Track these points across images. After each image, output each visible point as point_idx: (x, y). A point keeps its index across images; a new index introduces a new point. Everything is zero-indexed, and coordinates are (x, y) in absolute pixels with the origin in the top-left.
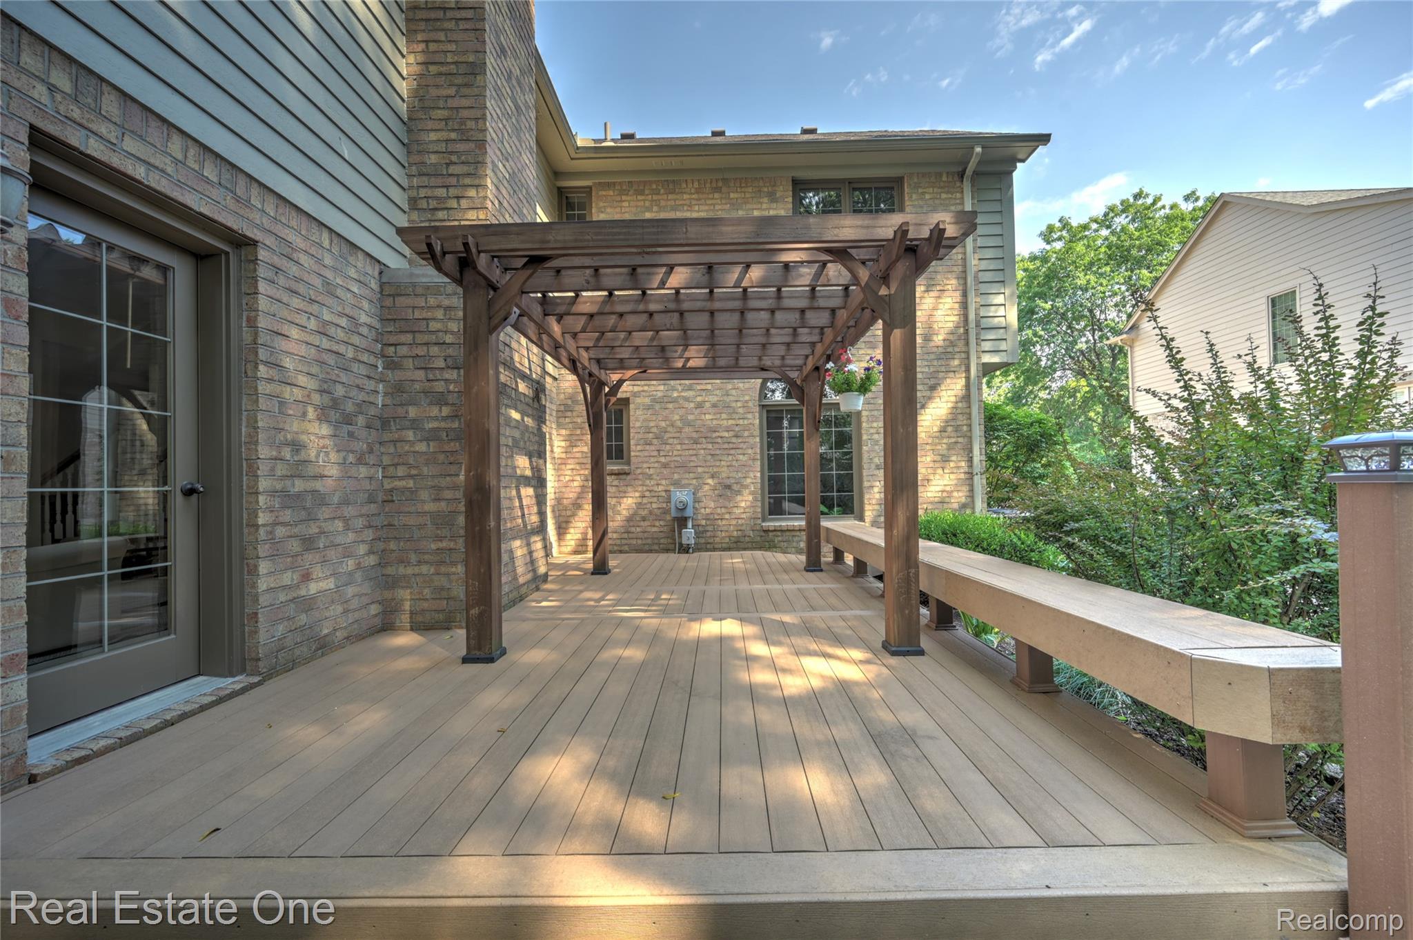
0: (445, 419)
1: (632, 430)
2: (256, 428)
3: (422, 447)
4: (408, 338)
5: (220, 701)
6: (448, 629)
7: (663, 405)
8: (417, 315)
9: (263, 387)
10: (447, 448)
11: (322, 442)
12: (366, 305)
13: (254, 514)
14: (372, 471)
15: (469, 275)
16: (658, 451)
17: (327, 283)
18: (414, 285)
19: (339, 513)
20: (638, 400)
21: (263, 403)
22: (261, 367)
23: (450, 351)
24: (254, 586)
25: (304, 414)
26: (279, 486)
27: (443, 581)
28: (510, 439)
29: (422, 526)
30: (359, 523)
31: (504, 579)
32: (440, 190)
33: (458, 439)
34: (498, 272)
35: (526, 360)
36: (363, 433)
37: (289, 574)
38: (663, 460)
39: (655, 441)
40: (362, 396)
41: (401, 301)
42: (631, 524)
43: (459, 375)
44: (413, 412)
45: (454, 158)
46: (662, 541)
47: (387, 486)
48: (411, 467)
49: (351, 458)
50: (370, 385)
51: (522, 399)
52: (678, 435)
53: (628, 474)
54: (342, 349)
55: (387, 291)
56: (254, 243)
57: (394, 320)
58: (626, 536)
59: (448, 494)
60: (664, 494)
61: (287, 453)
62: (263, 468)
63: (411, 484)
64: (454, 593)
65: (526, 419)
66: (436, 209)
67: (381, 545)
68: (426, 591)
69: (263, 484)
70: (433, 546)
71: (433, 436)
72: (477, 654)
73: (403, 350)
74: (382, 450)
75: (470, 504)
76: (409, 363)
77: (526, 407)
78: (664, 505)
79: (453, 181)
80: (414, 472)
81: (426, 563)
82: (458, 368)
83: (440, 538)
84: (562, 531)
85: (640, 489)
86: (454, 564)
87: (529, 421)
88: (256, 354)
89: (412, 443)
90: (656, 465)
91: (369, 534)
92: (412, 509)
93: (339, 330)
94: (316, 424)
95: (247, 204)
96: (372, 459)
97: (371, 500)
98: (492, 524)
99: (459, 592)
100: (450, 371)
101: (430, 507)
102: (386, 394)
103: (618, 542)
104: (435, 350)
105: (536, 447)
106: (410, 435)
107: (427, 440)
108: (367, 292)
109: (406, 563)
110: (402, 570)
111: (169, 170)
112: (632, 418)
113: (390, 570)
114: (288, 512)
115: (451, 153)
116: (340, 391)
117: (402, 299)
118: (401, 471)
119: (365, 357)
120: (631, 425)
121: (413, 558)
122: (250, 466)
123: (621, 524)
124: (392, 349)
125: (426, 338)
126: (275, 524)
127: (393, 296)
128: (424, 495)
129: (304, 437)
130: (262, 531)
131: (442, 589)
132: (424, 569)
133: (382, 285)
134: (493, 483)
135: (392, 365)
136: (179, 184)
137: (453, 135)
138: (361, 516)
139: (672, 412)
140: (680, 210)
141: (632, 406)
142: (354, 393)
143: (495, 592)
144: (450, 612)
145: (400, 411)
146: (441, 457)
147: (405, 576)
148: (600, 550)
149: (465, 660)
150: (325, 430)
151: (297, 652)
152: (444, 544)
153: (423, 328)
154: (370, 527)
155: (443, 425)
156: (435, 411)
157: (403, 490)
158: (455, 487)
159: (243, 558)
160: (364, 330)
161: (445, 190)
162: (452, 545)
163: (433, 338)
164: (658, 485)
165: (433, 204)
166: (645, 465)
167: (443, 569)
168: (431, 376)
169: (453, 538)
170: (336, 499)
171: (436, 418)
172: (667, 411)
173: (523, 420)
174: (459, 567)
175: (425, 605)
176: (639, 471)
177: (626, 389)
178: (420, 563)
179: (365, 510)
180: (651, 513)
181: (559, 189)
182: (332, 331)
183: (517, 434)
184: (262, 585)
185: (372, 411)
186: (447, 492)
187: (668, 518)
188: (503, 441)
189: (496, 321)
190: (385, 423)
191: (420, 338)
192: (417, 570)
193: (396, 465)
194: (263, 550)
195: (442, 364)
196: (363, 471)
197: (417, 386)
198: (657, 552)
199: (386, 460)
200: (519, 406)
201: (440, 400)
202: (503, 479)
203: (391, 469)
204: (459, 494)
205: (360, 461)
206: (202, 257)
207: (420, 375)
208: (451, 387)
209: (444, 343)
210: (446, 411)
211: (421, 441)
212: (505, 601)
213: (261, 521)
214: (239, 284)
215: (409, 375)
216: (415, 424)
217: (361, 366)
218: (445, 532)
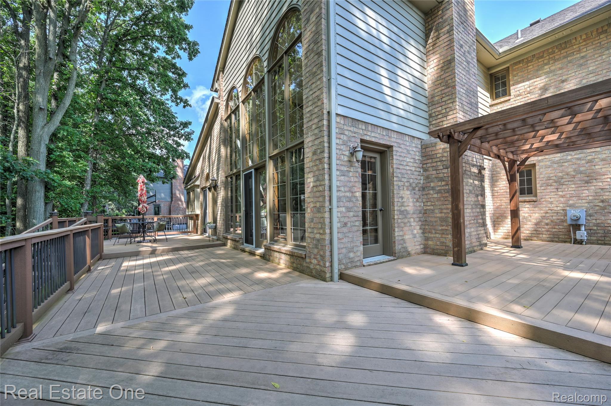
0: (443, 186)
1: (537, 179)
2: (394, 194)
3: (435, 196)
4: (430, 161)
5: (389, 261)
6: (446, 256)
7: (560, 164)
8: (433, 153)
9: (395, 183)
10: (444, 195)
11: (408, 196)
12: (417, 153)
13: (394, 216)
14: (420, 204)
15: (451, 140)
16: (557, 189)
17: (408, 151)
18: (432, 144)
19: (412, 217)
20: (541, 164)
21: (395, 187)
22: (395, 178)
23: (445, 163)
24: (394, 234)
25: (404, 189)
26: (399, 209)
27: (444, 240)
28: (468, 190)
29: (436, 222)
30: (417, 219)
31: (467, 242)
32: (439, 108)
33: (448, 192)
34: (462, 136)
35: (475, 159)
36: (417, 192)
37: (401, 232)
38: (560, 193)
39: (555, 184)
40: (417, 181)
41: (428, 150)
42: (538, 226)
43: (448, 171)
44: (432, 184)
45: (444, 96)
46: (561, 236)
47: (425, 208)
48: (432, 202)
49: (415, 200)
50: (419, 177)
51: (473, 174)
52: (573, 179)
53: (536, 201)
54: (412, 168)
55: (423, 147)
56: (392, 147)
57: (426, 156)
58: (535, 232)
59: (445, 211)
60: (562, 212)
61: (400, 200)
62: (396, 204)
63: (432, 207)
64: (447, 244)
65: (475, 182)
66: (438, 115)
67: (423, 227)
68: (438, 243)
69: (396, 208)
70: (440, 228)
71: (439, 192)
72: (457, 263)
73: (429, 165)
74: (423, 197)
75: (453, 215)
76: (431, 169)
77: (475, 177)
78: (562, 218)
79: (444, 103)
80: (433, 204)
81: (438, 233)
82: (447, 168)
83: (443, 226)
84: (496, 228)
85: (544, 209)
86: (447, 234)
87: (476, 182)
88: (393, 175)
89: (432, 195)
90: (556, 196)
91: (420, 223)
92: (433, 216)
93: (411, 163)
94: (406, 191)
95: (390, 137)
96: (420, 200)
97: (420, 213)
98: (462, 221)
99: (450, 244)
100: (444, 170)
101: (439, 215)
102: (424, 180)
103: (530, 235)
104: (439, 163)
105: (480, 192)
106: (431, 192)
107: (437, 193)
108: (418, 150)
109: (432, 233)
110: (430, 235)
111: (378, 137)
112: (537, 173)
113: (426, 235)
114: (401, 215)
115: (443, 94)
116: (411, 181)
117: (428, 149)
118: (429, 204)
119: (418, 169)
120: (537, 177)
121: (434, 232)
122: (393, 204)
123: (532, 226)
124: (425, 165)
125: (436, 160)
126: (398, 219)
127: (425, 148)
128: (437, 211)
129: (403, 195)
130: (396, 220)
131: (444, 242)
132: (437, 235)
133: (422, 146)
134: (461, 207)
135: (425, 170)
136: (380, 139)
137: (443, 88)
138: (418, 217)
139: (567, 167)
140: (571, 56)
141: (537, 167)
142: (415, 180)
143: (463, 243)
144: (447, 250)
145: (428, 185)
146: (442, 199)
147: (431, 237)
148: (516, 237)
149: (453, 264)
150: (408, 192)
151: (404, 254)
152: (444, 228)
153: (435, 157)
154: (420, 221)
155: (443, 188)
156: (440, 183)
157: (429, 210)
158: (447, 209)
159: (392, 227)
160: (417, 161)
161: (441, 108)
162: (446, 228)
163: (438, 160)
164: (557, 207)
165: (437, 113)
166: (547, 197)
167: (444, 236)
168: (438, 172)
169: (447, 226)
170: (411, 212)
171: (440, 186)
172: (563, 167)
173: (474, 182)
174: (449, 235)
175: (438, 247)
176: (543, 200)
177: (532, 160)
178: (436, 233)
179: (419, 216)
180: (552, 221)
181: (491, 75)
182: (409, 164)
183: (471, 188)
184: (396, 234)
185: (420, 185)
186: (444, 210)
187: (565, 224)
188: (465, 191)
189: (461, 153)
190: (424, 189)
191: (434, 160)
192: (435, 235)
193: (427, 202)
194: (396, 225)
195: (442, 168)
196: (418, 204)
197: (433, 176)
198: (556, 242)
199: (424, 200)
200: (472, 178)
201: (441, 180)
202: (465, 206)
203: (426, 203)
204: (449, 211)
205: (417, 201)
206: (382, 153)
207: (435, 172)
208: (445, 175)
209: (442, 161)
210: (443, 183)
211: (435, 194)
212: (467, 250)
213: (395, 218)
214: (389, 158)
215: (431, 173)
216: (433, 188)
217: (417, 172)
218: (444, 224)
